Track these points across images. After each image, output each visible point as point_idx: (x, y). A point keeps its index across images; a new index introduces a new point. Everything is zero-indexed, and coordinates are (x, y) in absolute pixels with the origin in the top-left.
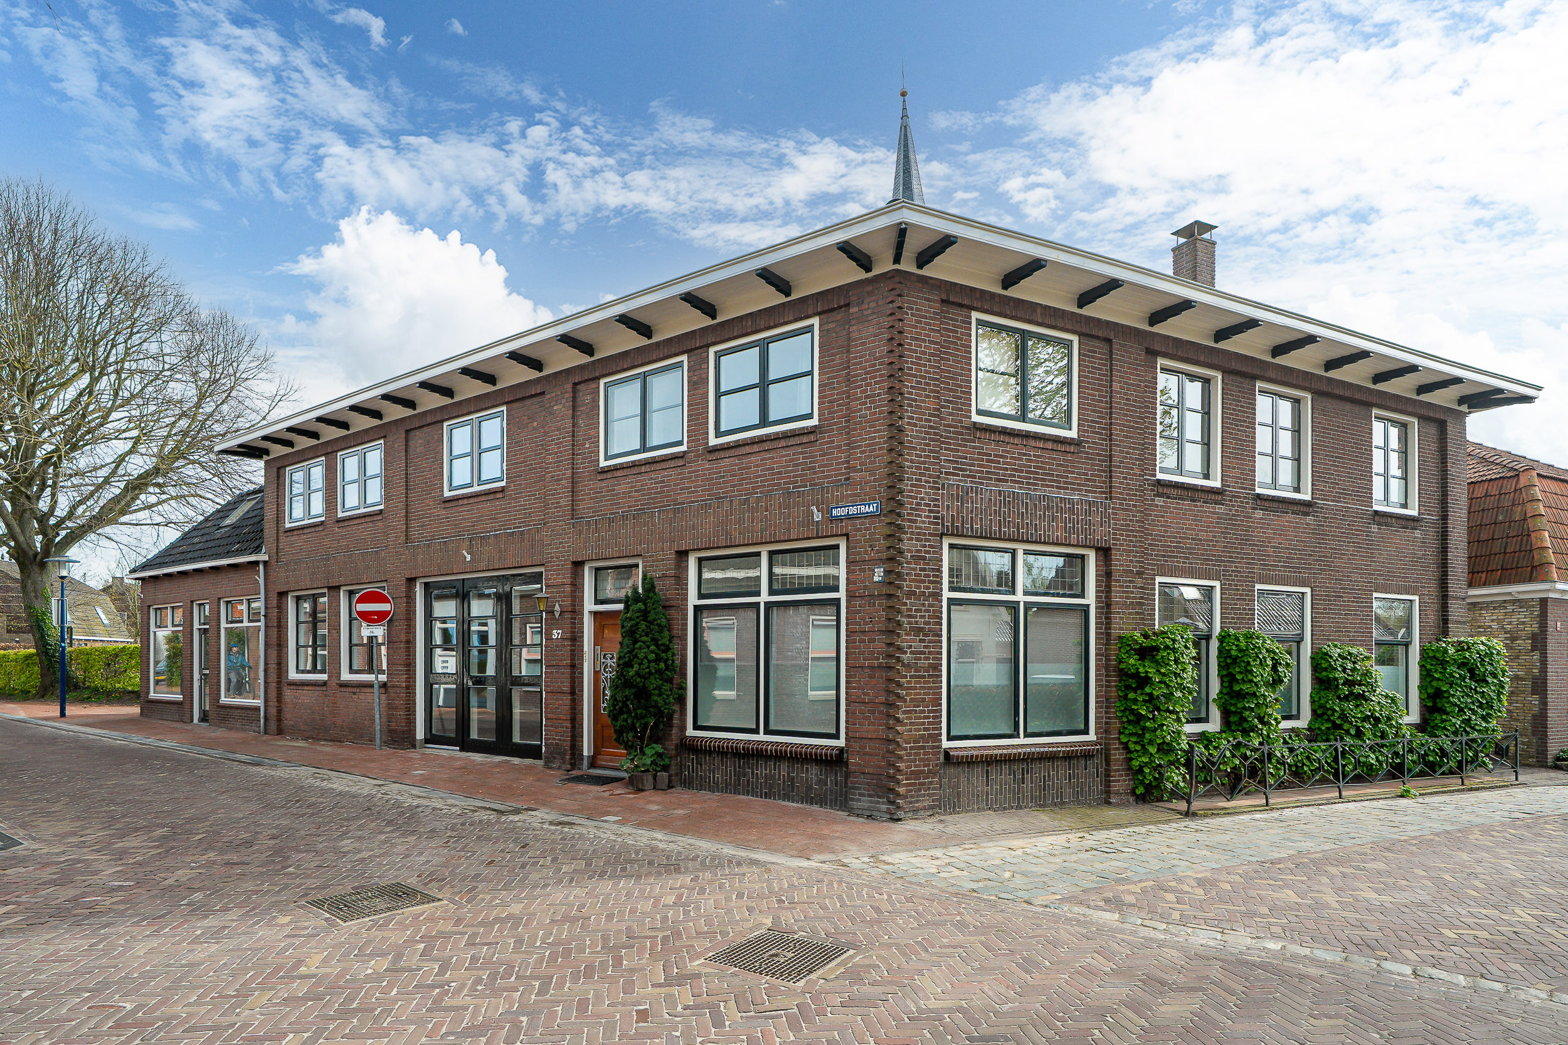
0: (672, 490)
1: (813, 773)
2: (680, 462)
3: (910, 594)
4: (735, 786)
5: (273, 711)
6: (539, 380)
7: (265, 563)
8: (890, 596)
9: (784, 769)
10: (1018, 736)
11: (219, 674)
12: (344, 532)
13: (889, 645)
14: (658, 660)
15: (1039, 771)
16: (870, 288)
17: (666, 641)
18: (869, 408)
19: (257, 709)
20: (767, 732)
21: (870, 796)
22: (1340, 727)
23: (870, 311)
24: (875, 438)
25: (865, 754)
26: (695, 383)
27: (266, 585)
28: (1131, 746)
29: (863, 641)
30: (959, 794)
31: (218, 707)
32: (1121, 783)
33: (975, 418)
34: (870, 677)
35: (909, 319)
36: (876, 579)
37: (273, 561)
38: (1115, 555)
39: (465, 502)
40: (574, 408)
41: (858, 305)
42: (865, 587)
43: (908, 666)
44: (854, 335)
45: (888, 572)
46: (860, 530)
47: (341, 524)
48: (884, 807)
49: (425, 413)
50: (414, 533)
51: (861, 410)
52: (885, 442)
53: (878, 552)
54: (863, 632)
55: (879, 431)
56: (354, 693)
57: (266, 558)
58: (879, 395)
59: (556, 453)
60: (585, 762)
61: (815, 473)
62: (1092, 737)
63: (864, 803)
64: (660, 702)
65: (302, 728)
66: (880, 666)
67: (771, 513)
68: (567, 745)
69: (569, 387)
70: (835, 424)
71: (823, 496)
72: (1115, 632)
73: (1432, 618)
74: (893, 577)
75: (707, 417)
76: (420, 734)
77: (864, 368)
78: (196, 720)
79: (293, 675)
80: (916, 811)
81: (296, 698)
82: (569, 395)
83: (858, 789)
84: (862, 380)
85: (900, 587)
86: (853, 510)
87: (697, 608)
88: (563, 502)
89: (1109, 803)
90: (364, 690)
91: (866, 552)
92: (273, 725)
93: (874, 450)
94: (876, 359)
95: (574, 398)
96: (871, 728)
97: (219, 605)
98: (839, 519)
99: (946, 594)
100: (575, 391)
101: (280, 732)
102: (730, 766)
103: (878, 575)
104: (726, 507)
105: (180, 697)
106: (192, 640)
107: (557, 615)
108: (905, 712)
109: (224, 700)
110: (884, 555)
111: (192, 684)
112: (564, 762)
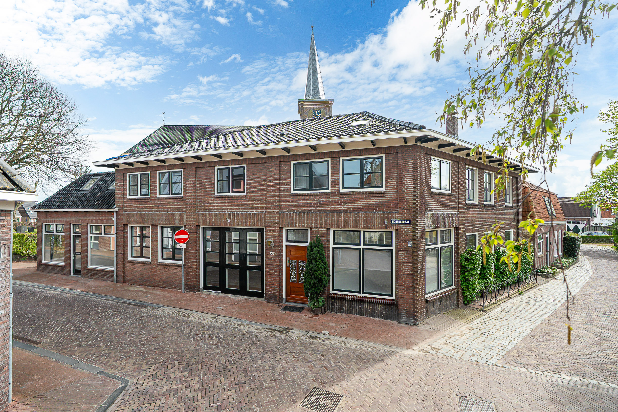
0: (324, 206)
1: (383, 308)
2: (328, 197)
3: (419, 250)
4: (351, 311)
5: (121, 273)
6: (263, 158)
7: (116, 212)
8: (414, 251)
9: (371, 306)
10: (439, 290)
11: (87, 255)
12: (161, 203)
13: (414, 268)
15: (444, 300)
16: (406, 149)
18: (406, 189)
19: (113, 272)
20: (363, 293)
21: (407, 317)
22: (502, 273)
23: (406, 157)
24: (408, 199)
25: (405, 303)
26: (334, 169)
27: (117, 221)
28: (464, 289)
29: (404, 265)
30: (428, 312)
31: (87, 269)
32: (461, 301)
34: (407, 277)
35: (419, 160)
36: (409, 245)
37: (121, 212)
38: (460, 229)
39: (226, 199)
40: (280, 170)
41: (401, 154)
42: (405, 248)
43: (419, 274)
44: (400, 163)
45: (413, 244)
46: (403, 228)
47: (159, 200)
48: (412, 321)
49: (206, 162)
50: (200, 208)
51: (403, 189)
52: (412, 201)
53: (409, 236)
54: (404, 263)
55: (410, 197)
56: (166, 268)
57: (117, 210)
58: (410, 185)
59: (272, 186)
60: (284, 301)
61: (384, 207)
62: (454, 286)
63: (405, 319)
65: (137, 280)
66: (410, 274)
67: (367, 219)
68: (277, 294)
69: (278, 163)
70: (392, 191)
71: (388, 216)
72: (460, 253)
73: (515, 235)
74: (415, 245)
75: (339, 182)
76: (201, 286)
77: (404, 175)
78: (72, 274)
79: (130, 258)
80: (421, 321)
81: (133, 268)
82: (278, 166)
83: (402, 314)
84: (403, 179)
85: (417, 248)
86: (400, 222)
87: (334, 248)
88: (275, 204)
89: (459, 307)
90: (171, 267)
91: (405, 236)
92: (121, 279)
93: (408, 203)
94: (408, 173)
95: (280, 167)
96: (406, 294)
97: (87, 226)
98: (395, 224)
100: (280, 164)
101: (124, 281)
102: (349, 304)
103: (410, 244)
104: (349, 215)
105: (63, 263)
106: (70, 240)
107: (272, 246)
108: (419, 289)
109: (89, 266)
110: (412, 238)
111: (70, 259)
112: (276, 300)
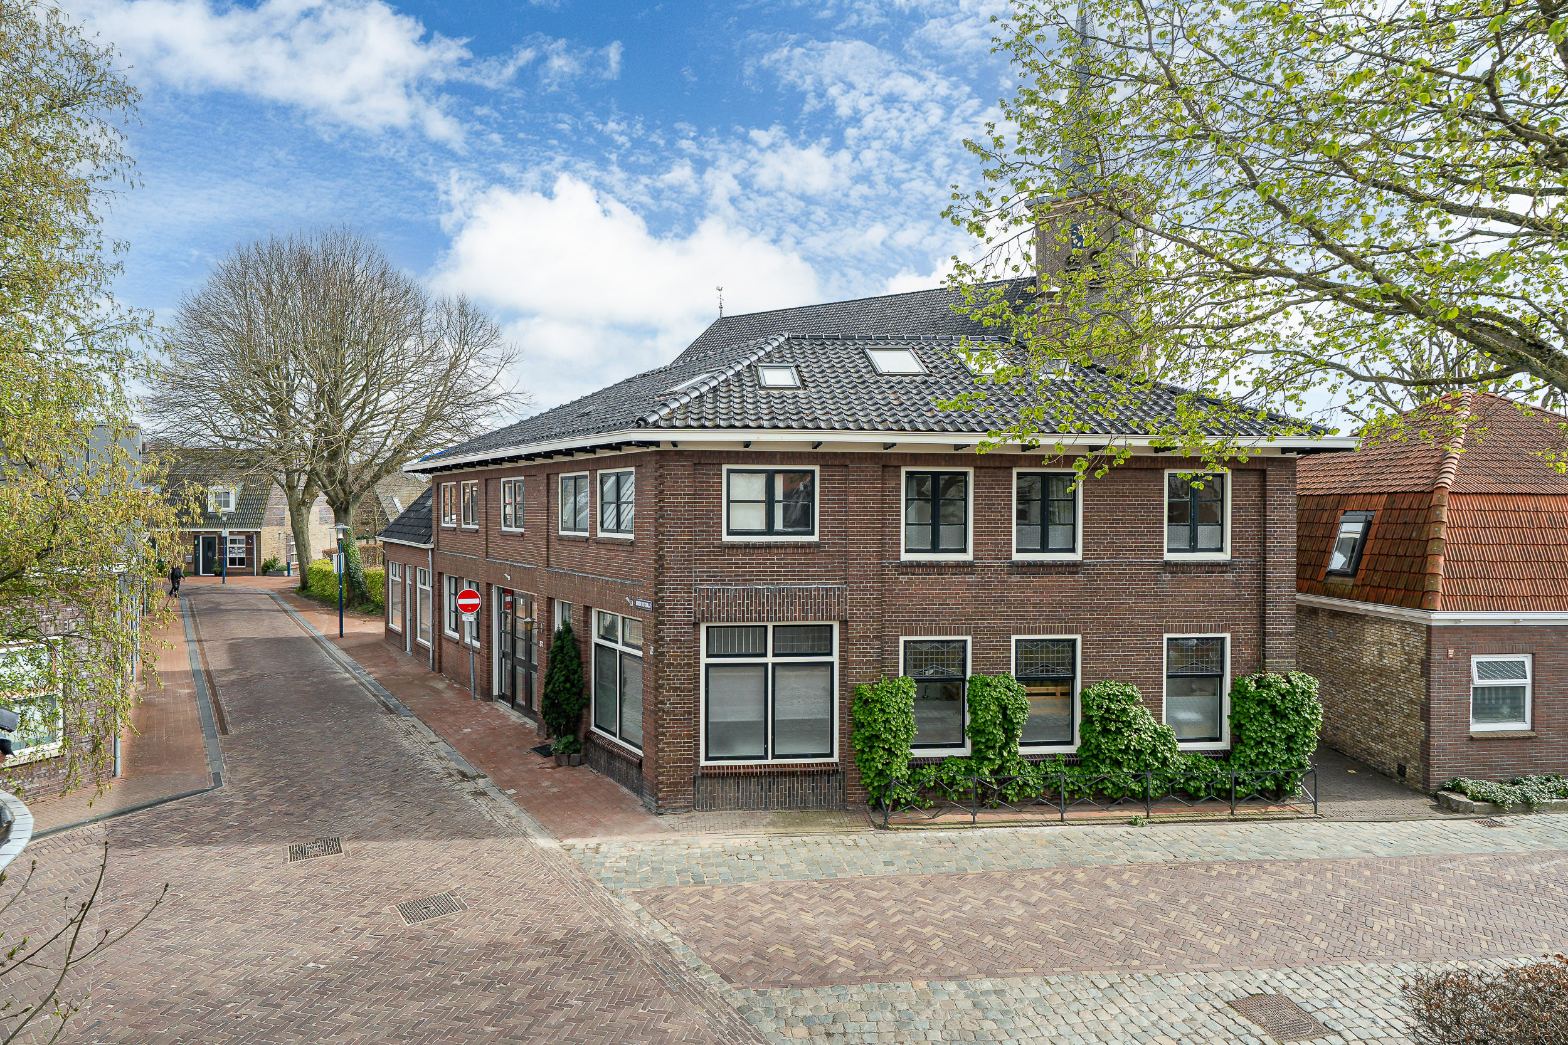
0: (584, 562)
1: (634, 772)
2: (587, 544)
3: (669, 665)
5: (436, 655)
6: (534, 466)
7: (432, 550)
8: (656, 666)
9: (624, 765)
10: (767, 758)
11: (417, 620)
12: (464, 539)
13: (656, 699)
14: (567, 680)
15: (784, 784)
16: (649, 458)
17: (574, 667)
19: (430, 652)
20: (620, 738)
21: (649, 795)
23: (649, 474)
24: (651, 559)
25: (648, 767)
26: (592, 493)
27: (432, 566)
28: (861, 769)
29: (648, 692)
30: (714, 798)
31: (415, 644)
32: (857, 796)
33: (726, 538)
34: (650, 716)
35: (669, 480)
36: (651, 653)
37: (436, 549)
38: (852, 626)
39: (509, 538)
40: (548, 491)
41: (645, 468)
42: (648, 657)
43: (668, 713)
46: (646, 618)
48: (654, 804)
49: (493, 470)
50: (490, 551)
51: (647, 538)
52: (654, 564)
53: (652, 635)
54: (647, 686)
55: (652, 555)
56: (469, 654)
57: (432, 548)
58: (652, 531)
59: (541, 519)
61: (633, 573)
62: (836, 759)
63: (648, 799)
64: (568, 709)
65: (450, 670)
66: (653, 711)
69: (545, 476)
70: (640, 543)
71: (634, 590)
73: (1249, 653)
74: (656, 654)
75: (597, 518)
76: (496, 692)
77: (647, 511)
78: (408, 649)
79: (447, 631)
80: (675, 809)
81: (447, 648)
82: (545, 482)
83: (645, 789)
84: (647, 518)
85: (661, 661)
86: (643, 605)
87: (596, 645)
88: (543, 554)
89: (846, 810)
91: (648, 634)
92: (436, 666)
93: (651, 567)
95: (548, 484)
96: (649, 750)
97: (416, 571)
98: (638, 608)
99: (704, 660)
100: (548, 479)
101: (440, 670)
102: (606, 756)
103: (652, 650)
105: (401, 630)
106: (406, 592)
107: (542, 631)
108: (667, 743)
109: (418, 639)
110: (654, 639)
111: (406, 623)
